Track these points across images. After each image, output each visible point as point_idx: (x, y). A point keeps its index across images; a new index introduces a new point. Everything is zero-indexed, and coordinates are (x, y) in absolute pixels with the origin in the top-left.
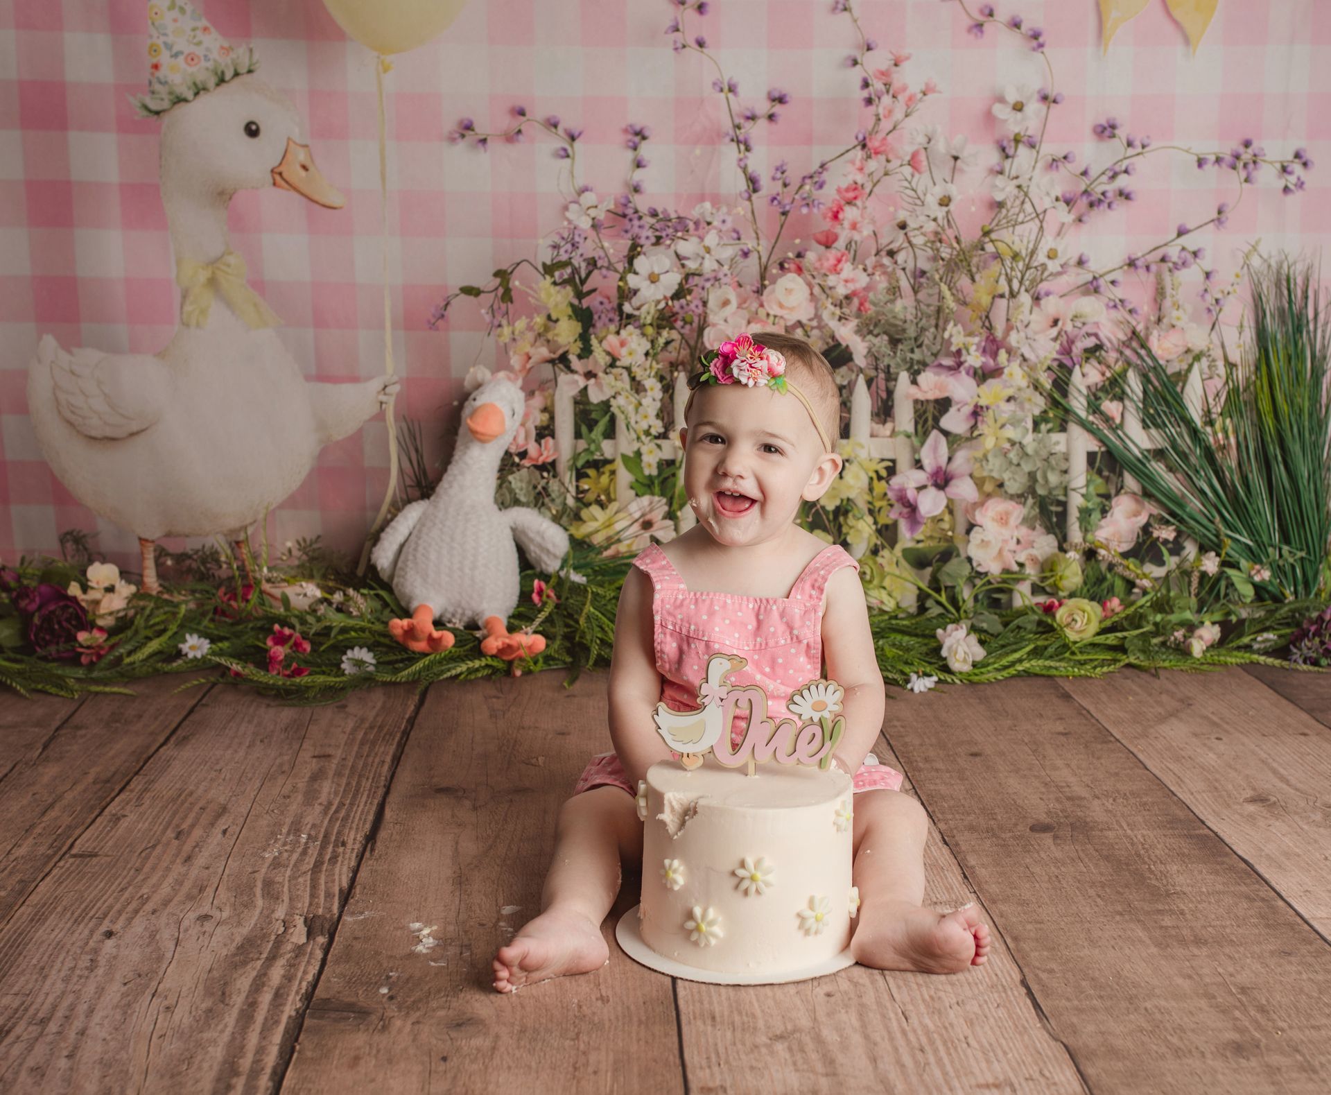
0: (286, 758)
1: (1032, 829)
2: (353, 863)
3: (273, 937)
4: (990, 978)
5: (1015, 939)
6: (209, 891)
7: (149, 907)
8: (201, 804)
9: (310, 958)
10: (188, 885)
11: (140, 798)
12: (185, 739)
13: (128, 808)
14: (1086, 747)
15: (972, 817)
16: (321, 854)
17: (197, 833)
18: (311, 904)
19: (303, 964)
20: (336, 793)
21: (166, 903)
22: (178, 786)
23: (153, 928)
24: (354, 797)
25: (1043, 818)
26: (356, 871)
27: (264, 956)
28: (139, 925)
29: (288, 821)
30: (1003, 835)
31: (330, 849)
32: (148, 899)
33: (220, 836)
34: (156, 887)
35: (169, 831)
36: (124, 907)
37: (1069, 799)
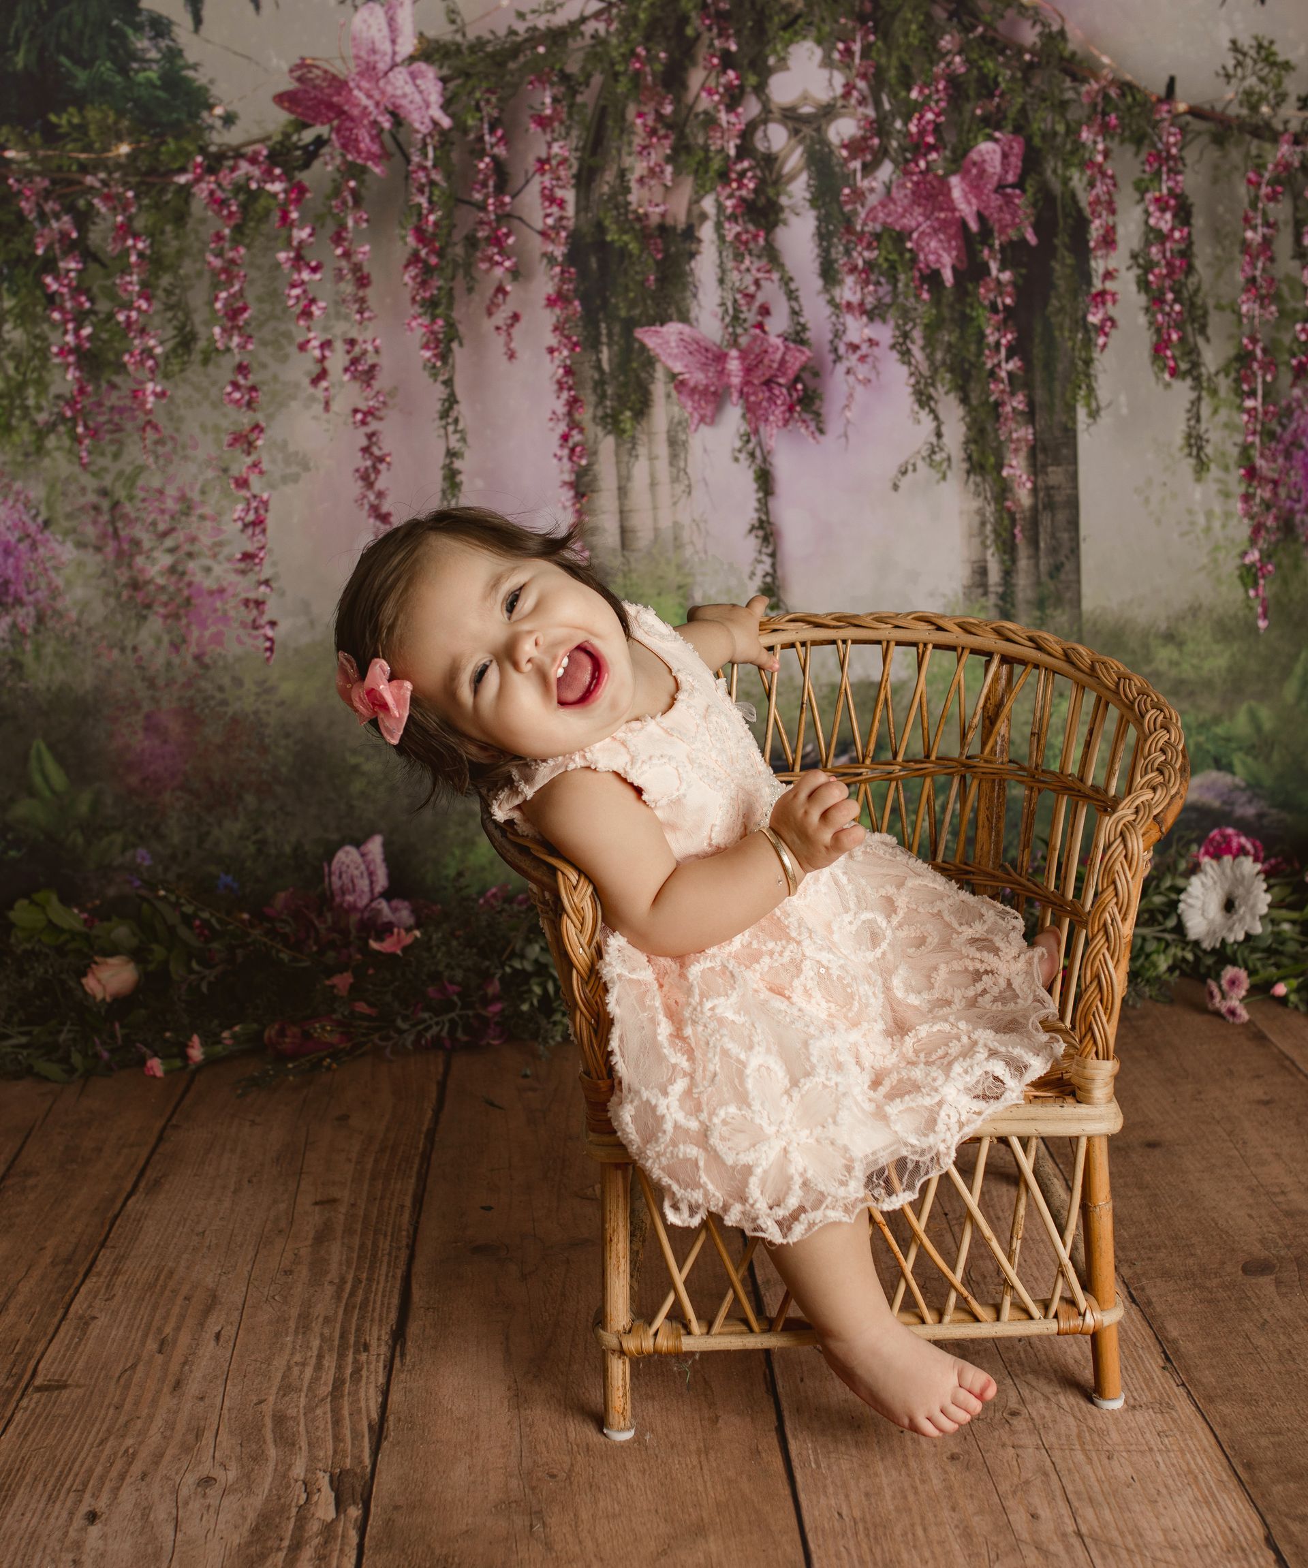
0: (283, 1206)
1: (1246, 1270)
2: (381, 1380)
3: (294, 1511)
4: (1223, 1534)
5: (1248, 1466)
6: (208, 1436)
7: (137, 1469)
8: (185, 1290)
9: (343, 1544)
10: (181, 1427)
11: (110, 1286)
12: (157, 1184)
13: (98, 1303)
14: (1298, 1123)
15: (1162, 1254)
16: (340, 1367)
17: (184, 1339)
18: (335, 1452)
19: (336, 1554)
20: (349, 1262)
21: (157, 1458)
22: (154, 1263)
23: (144, 1504)
24: (372, 1268)
25: (1258, 1251)
26: (386, 1393)
28: (128, 1496)
29: (294, 1312)
30: (1208, 1284)
31: (350, 1359)
32: (134, 1454)
33: (213, 1343)
34: (143, 1433)
35: (149, 1341)
36: (107, 1471)
37: (1289, 1214)
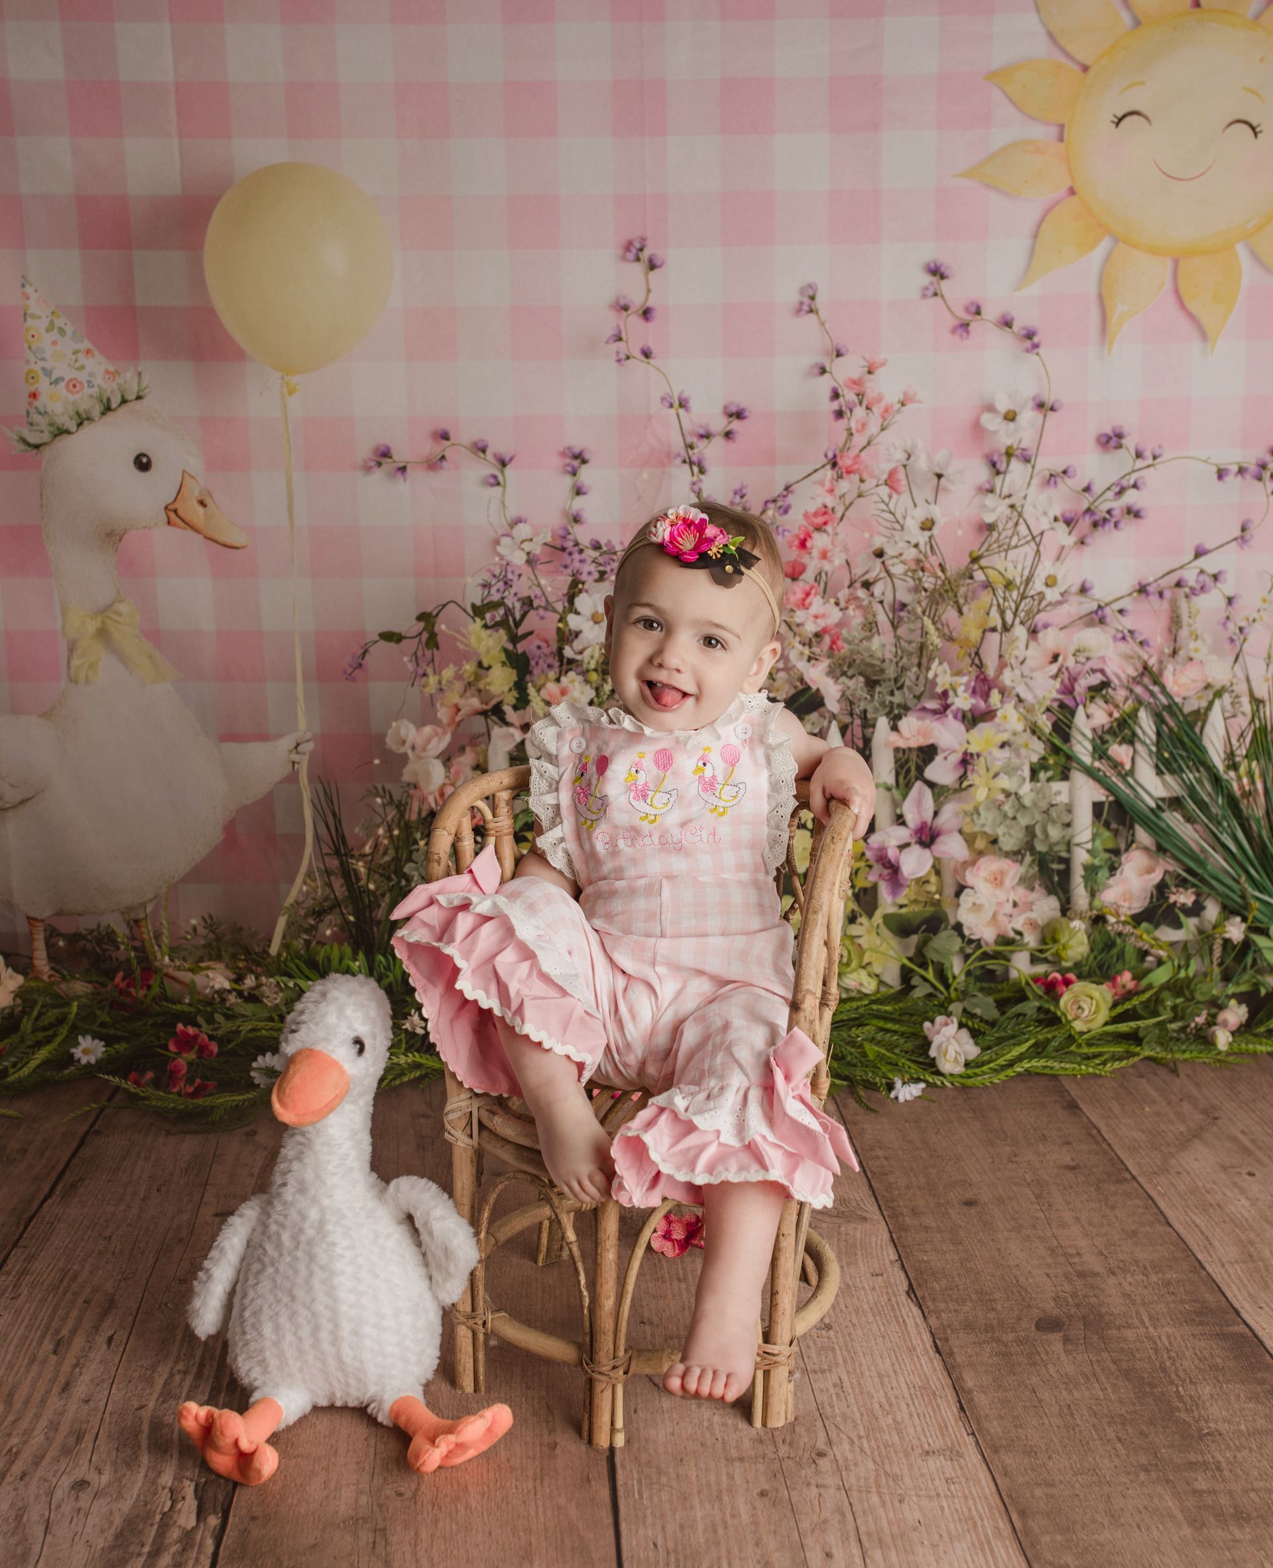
27: (146, 1549)
